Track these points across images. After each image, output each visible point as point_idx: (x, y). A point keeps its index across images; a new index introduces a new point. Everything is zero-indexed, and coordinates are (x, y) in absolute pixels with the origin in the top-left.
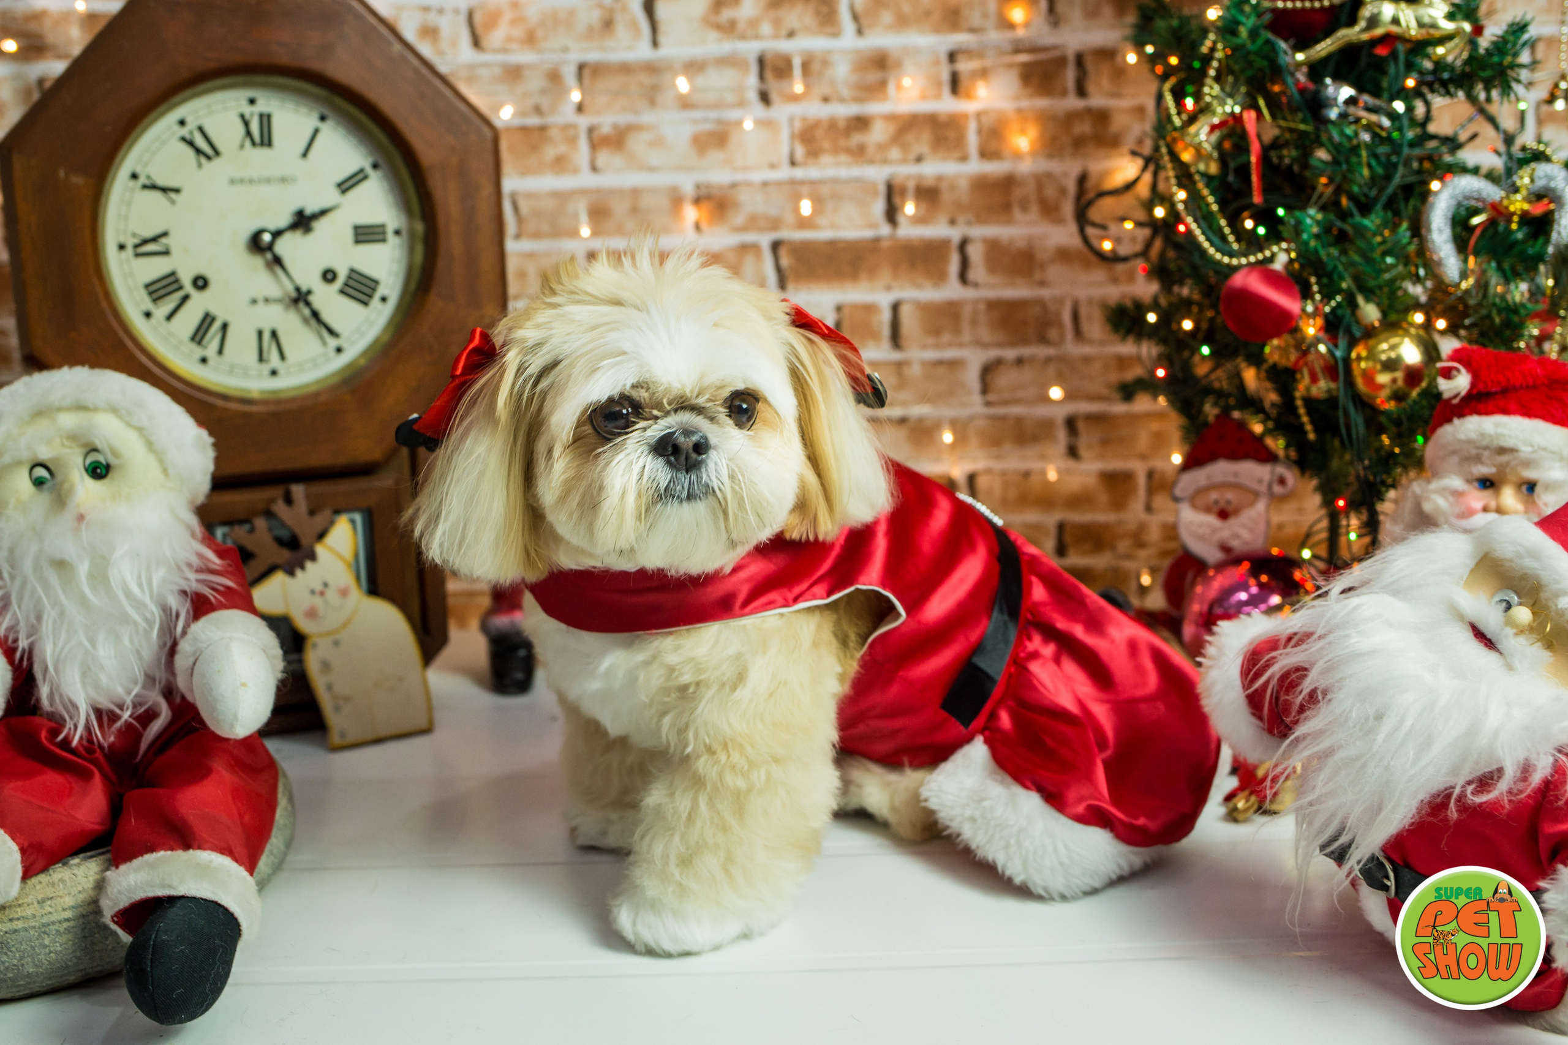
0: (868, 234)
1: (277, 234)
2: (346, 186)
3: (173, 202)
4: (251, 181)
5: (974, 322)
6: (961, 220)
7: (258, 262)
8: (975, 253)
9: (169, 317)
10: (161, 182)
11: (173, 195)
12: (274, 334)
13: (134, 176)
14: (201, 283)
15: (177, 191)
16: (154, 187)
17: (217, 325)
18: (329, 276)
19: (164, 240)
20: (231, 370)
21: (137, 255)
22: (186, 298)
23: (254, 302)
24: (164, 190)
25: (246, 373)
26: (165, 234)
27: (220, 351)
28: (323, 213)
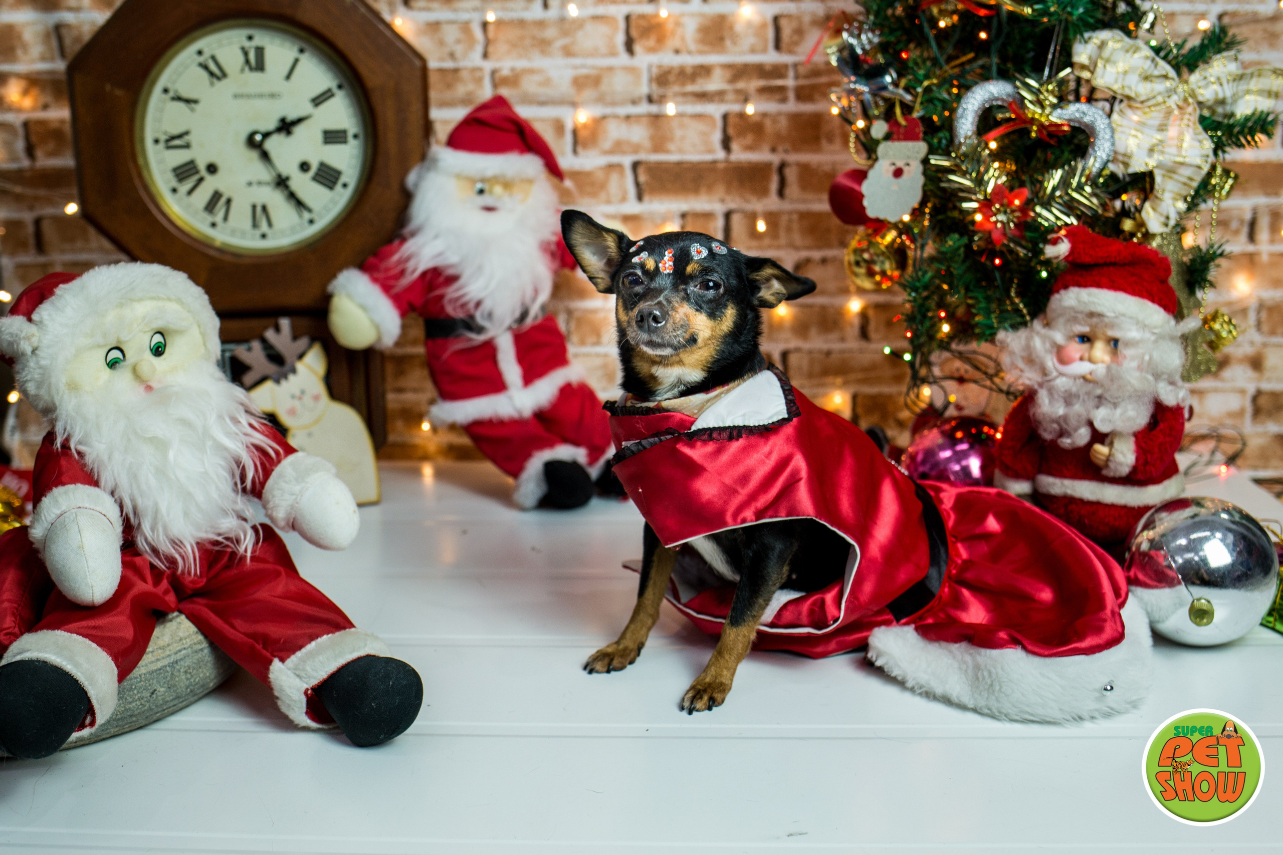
0: (708, 157)
1: (266, 135)
2: (318, 101)
3: (192, 110)
4: (248, 96)
5: (789, 229)
6: (780, 148)
7: (254, 155)
8: (791, 174)
9: (190, 192)
10: (185, 94)
11: (193, 105)
12: (264, 208)
13: (166, 91)
14: (212, 169)
15: (195, 102)
16: (178, 98)
17: (223, 200)
18: (304, 167)
19: (186, 138)
20: (233, 232)
21: (169, 148)
22: (201, 180)
23: (250, 184)
24: (188, 101)
25: (243, 234)
26: (187, 133)
27: (226, 218)
28: (300, 121)
